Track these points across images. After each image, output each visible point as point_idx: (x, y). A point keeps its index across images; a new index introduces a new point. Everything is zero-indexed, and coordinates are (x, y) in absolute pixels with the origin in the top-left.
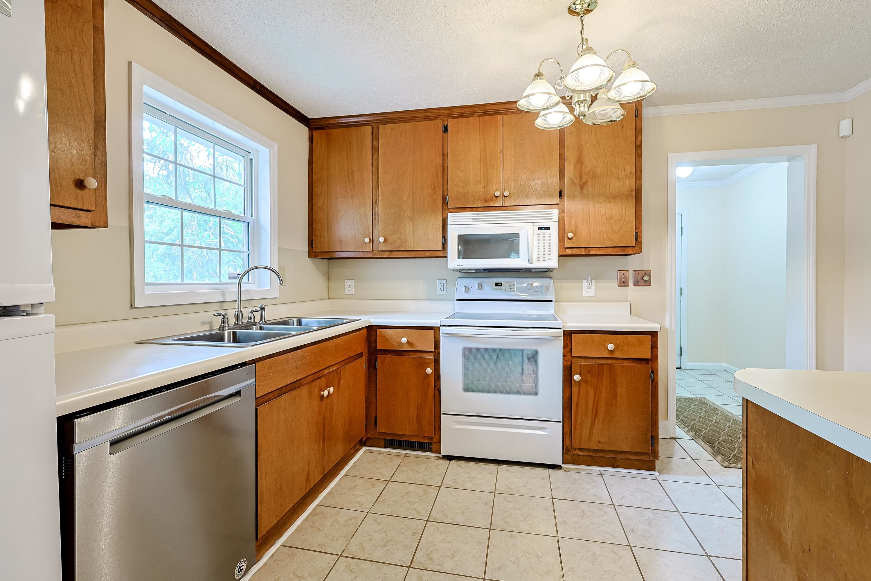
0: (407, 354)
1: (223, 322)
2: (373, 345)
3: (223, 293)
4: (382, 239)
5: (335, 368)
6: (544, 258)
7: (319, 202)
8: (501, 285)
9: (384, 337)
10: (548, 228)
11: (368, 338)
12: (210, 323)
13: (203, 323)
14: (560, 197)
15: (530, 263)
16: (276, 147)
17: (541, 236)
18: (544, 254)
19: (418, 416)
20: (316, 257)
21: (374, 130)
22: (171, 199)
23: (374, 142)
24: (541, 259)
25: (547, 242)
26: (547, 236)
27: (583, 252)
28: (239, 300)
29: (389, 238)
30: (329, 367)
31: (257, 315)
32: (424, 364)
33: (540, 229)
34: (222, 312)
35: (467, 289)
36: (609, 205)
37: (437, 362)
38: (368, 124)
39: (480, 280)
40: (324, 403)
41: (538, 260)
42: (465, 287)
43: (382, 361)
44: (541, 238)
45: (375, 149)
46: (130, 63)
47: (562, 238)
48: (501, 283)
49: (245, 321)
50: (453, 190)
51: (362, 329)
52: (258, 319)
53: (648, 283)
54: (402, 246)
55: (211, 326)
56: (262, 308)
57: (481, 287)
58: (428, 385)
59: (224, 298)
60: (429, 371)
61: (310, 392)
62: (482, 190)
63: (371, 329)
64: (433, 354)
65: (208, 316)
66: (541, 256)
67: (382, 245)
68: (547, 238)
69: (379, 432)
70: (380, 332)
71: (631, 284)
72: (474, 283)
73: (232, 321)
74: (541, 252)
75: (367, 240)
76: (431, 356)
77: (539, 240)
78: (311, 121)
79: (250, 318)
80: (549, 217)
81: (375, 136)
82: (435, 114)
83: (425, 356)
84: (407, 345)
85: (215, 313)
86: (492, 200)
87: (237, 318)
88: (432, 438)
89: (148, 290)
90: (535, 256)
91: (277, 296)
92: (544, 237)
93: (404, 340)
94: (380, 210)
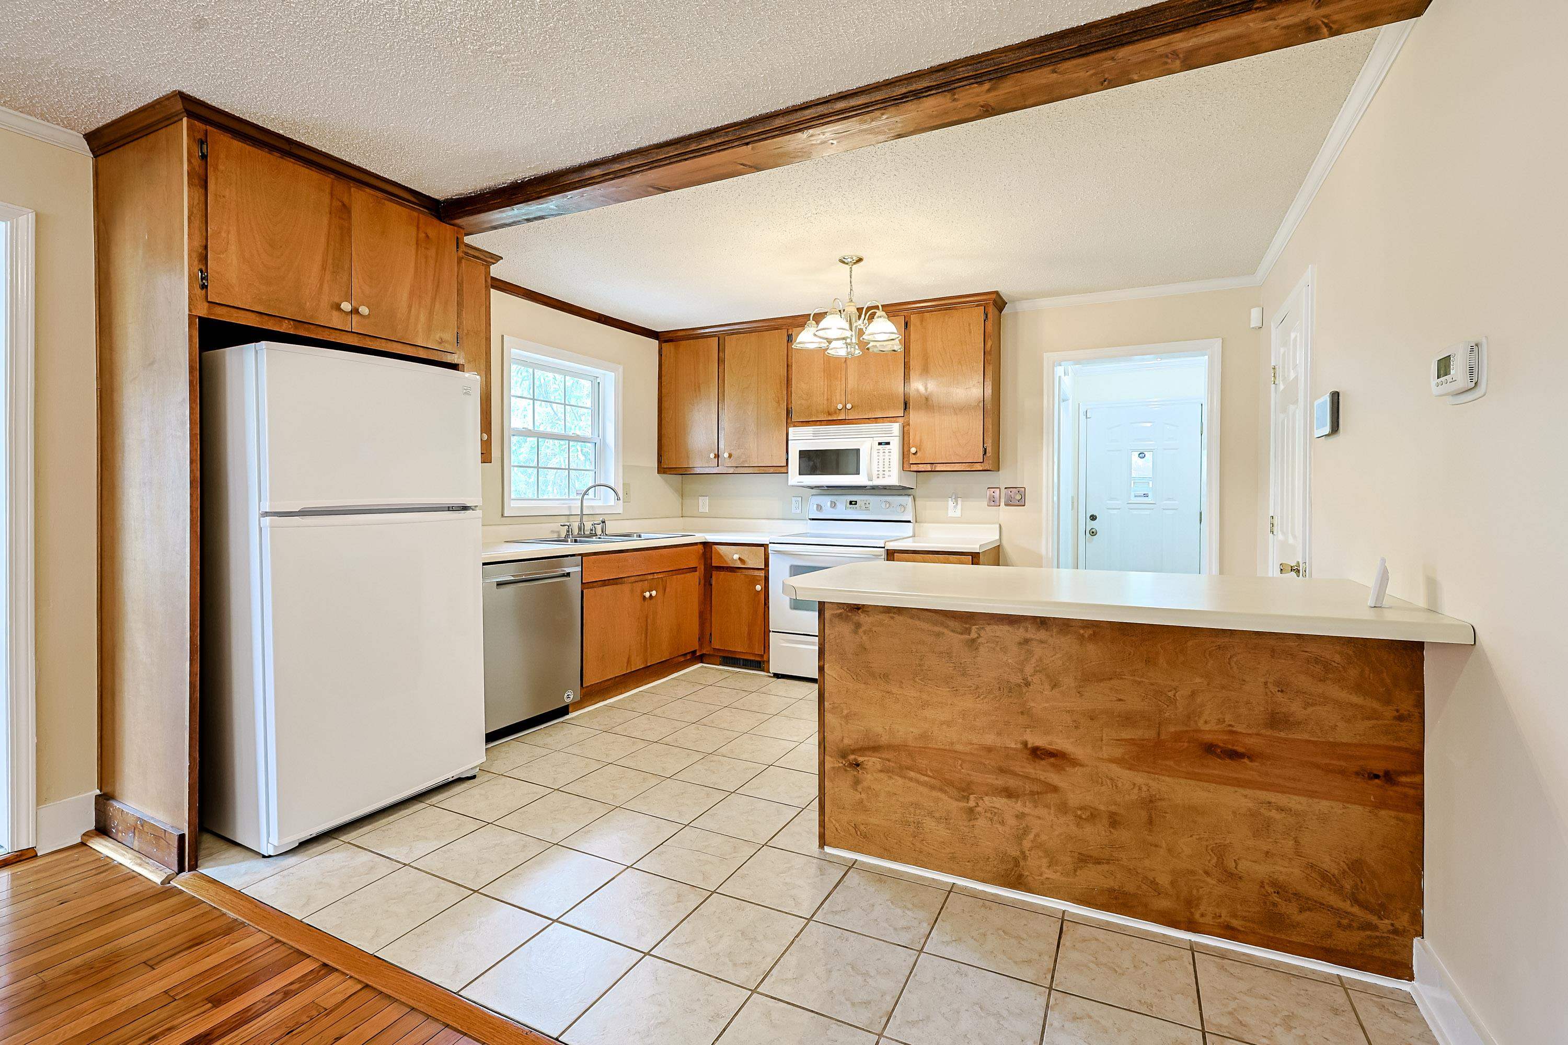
0: (740, 570)
1: (568, 531)
2: (709, 561)
3: (570, 508)
4: (726, 455)
5: (660, 576)
6: (884, 474)
7: (667, 416)
8: (856, 504)
9: (719, 554)
10: (888, 443)
11: (704, 554)
12: (558, 532)
13: (553, 532)
14: (905, 409)
15: (869, 480)
16: (621, 370)
17: (881, 451)
18: (884, 471)
19: (749, 634)
20: (664, 473)
21: (720, 342)
22: (530, 430)
23: (721, 353)
24: (881, 476)
25: (887, 458)
26: (887, 451)
27: (928, 468)
28: (582, 515)
29: (733, 453)
30: (654, 573)
31: (599, 528)
32: (754, 581)
33: (880, 444)
34: (568, 524)
35: (819, 508)
36: (956, 416)
37: (767, 579)
38: (715, 336)
39: (833, 498)
40: (646, 603)
41: (878, 477)
42: (818, 505)
43: (718, 579)
44: (881, 454)
45: (721, 361)
46: (503, 336)
47: (905, 454)
48: (856, 502)
49: (587, 533)
50: (797, 403)
51: (696, 544)
52: (599, 532)
53: (1021, 503)
54: (746, 461)
55: (559, 535)
56: (603, 522)
57: (834, 505)
58: (759, 601)
59: (570, 512)
60: (758, 588)
61: (632, 591)
62: (825, 402)
63: (706, 545)
64: (763, 571)
65: (556, 526)
66: (881, 473)
67: (728, 460)
68: (887, 454)
69: (714, 649)
70: (715, 548)
71: (1002, 504)
72: (826, 501)
73: (576, 532)
74: (881, 469)
75: (712, 456)
76: (762, 574)
77: (878, 456)
78: (659, 334)
79: (592, 530)
80: (890, 432)
81: (721, 349)
82: (779, 323)
83: (757, 573)
84: (739, 561)
85: (562, 524)
86: (835, 413)
87: (580, 529)
88: (762, 656)
89: (514, 504)
90: (875, 473)
91: (621, 512)
92: (884, 452)
93: (736, 557)
94: (724, 423)
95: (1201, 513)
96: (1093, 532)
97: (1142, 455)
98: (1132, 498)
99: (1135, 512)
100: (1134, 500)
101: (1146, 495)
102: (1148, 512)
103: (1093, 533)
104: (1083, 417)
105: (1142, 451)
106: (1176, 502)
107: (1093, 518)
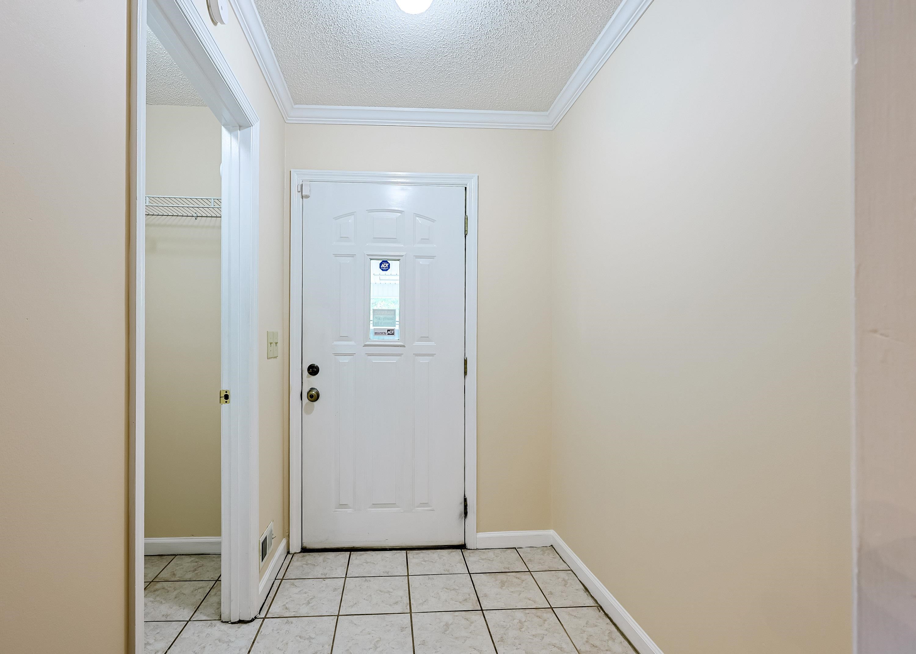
95: (466, 361)
96: (312, 396)
97: (385, 265)
98: (372, 336)
99: (375, 360)
100: (375, 339)
101: (391, 332)
102: (394, 360)
103: (314, 397)
104: (296, 196)
105: (385, 258)
106: (432, 343)
107: (313, 370)
